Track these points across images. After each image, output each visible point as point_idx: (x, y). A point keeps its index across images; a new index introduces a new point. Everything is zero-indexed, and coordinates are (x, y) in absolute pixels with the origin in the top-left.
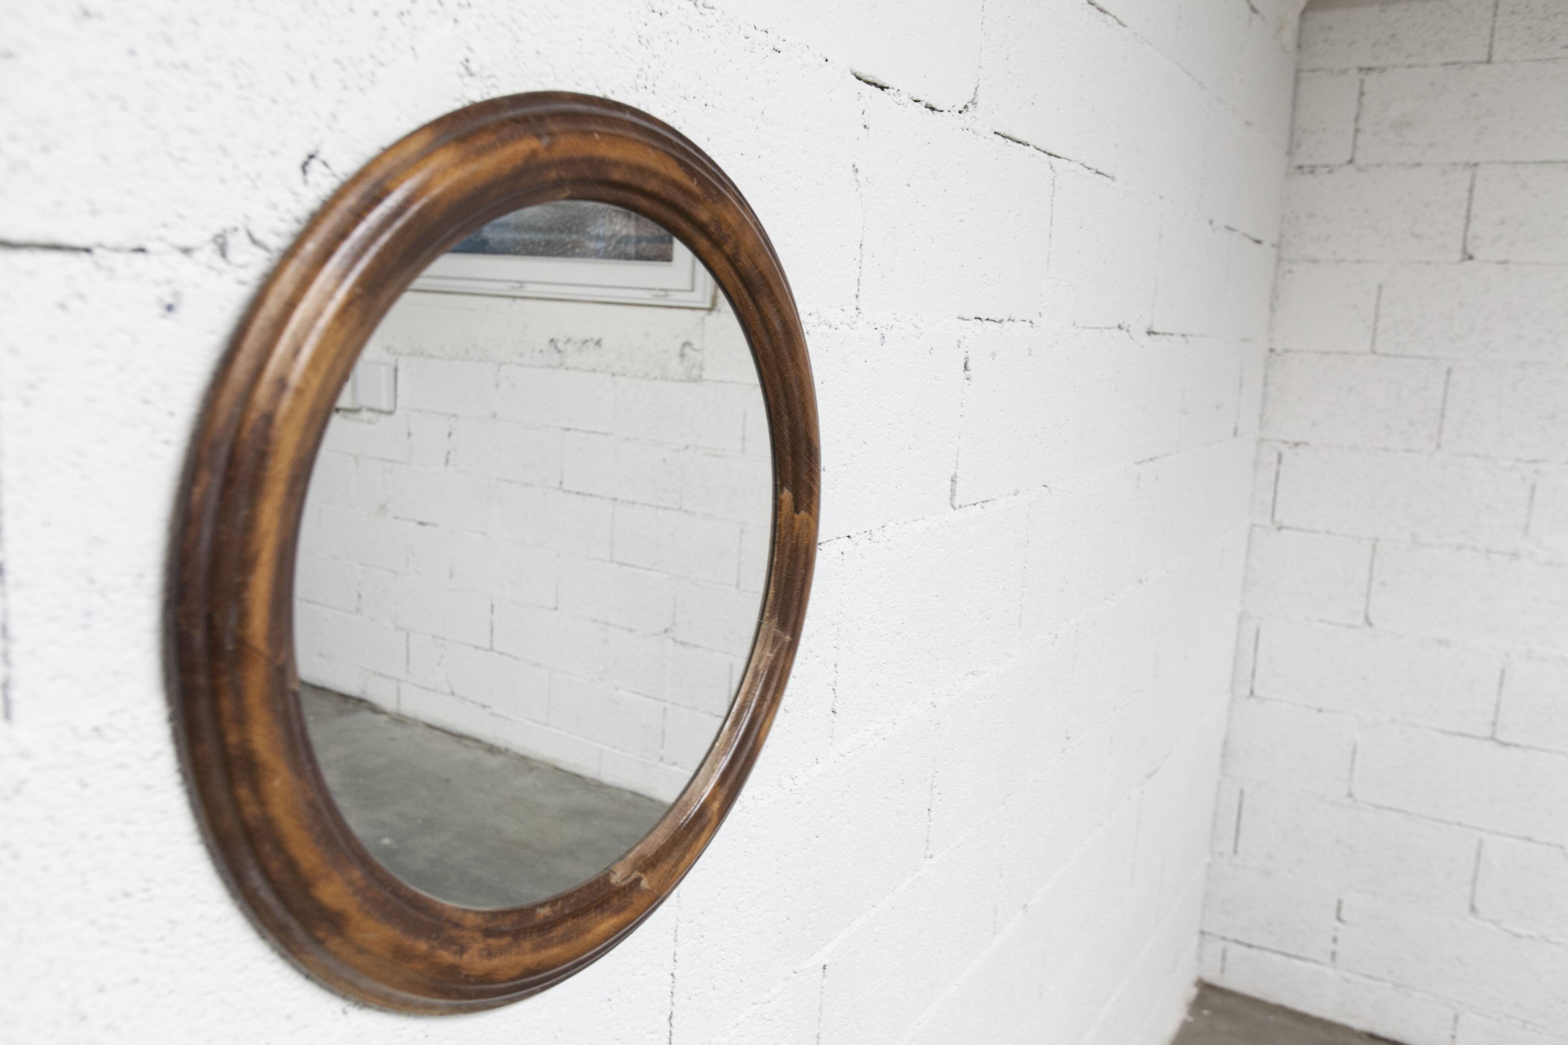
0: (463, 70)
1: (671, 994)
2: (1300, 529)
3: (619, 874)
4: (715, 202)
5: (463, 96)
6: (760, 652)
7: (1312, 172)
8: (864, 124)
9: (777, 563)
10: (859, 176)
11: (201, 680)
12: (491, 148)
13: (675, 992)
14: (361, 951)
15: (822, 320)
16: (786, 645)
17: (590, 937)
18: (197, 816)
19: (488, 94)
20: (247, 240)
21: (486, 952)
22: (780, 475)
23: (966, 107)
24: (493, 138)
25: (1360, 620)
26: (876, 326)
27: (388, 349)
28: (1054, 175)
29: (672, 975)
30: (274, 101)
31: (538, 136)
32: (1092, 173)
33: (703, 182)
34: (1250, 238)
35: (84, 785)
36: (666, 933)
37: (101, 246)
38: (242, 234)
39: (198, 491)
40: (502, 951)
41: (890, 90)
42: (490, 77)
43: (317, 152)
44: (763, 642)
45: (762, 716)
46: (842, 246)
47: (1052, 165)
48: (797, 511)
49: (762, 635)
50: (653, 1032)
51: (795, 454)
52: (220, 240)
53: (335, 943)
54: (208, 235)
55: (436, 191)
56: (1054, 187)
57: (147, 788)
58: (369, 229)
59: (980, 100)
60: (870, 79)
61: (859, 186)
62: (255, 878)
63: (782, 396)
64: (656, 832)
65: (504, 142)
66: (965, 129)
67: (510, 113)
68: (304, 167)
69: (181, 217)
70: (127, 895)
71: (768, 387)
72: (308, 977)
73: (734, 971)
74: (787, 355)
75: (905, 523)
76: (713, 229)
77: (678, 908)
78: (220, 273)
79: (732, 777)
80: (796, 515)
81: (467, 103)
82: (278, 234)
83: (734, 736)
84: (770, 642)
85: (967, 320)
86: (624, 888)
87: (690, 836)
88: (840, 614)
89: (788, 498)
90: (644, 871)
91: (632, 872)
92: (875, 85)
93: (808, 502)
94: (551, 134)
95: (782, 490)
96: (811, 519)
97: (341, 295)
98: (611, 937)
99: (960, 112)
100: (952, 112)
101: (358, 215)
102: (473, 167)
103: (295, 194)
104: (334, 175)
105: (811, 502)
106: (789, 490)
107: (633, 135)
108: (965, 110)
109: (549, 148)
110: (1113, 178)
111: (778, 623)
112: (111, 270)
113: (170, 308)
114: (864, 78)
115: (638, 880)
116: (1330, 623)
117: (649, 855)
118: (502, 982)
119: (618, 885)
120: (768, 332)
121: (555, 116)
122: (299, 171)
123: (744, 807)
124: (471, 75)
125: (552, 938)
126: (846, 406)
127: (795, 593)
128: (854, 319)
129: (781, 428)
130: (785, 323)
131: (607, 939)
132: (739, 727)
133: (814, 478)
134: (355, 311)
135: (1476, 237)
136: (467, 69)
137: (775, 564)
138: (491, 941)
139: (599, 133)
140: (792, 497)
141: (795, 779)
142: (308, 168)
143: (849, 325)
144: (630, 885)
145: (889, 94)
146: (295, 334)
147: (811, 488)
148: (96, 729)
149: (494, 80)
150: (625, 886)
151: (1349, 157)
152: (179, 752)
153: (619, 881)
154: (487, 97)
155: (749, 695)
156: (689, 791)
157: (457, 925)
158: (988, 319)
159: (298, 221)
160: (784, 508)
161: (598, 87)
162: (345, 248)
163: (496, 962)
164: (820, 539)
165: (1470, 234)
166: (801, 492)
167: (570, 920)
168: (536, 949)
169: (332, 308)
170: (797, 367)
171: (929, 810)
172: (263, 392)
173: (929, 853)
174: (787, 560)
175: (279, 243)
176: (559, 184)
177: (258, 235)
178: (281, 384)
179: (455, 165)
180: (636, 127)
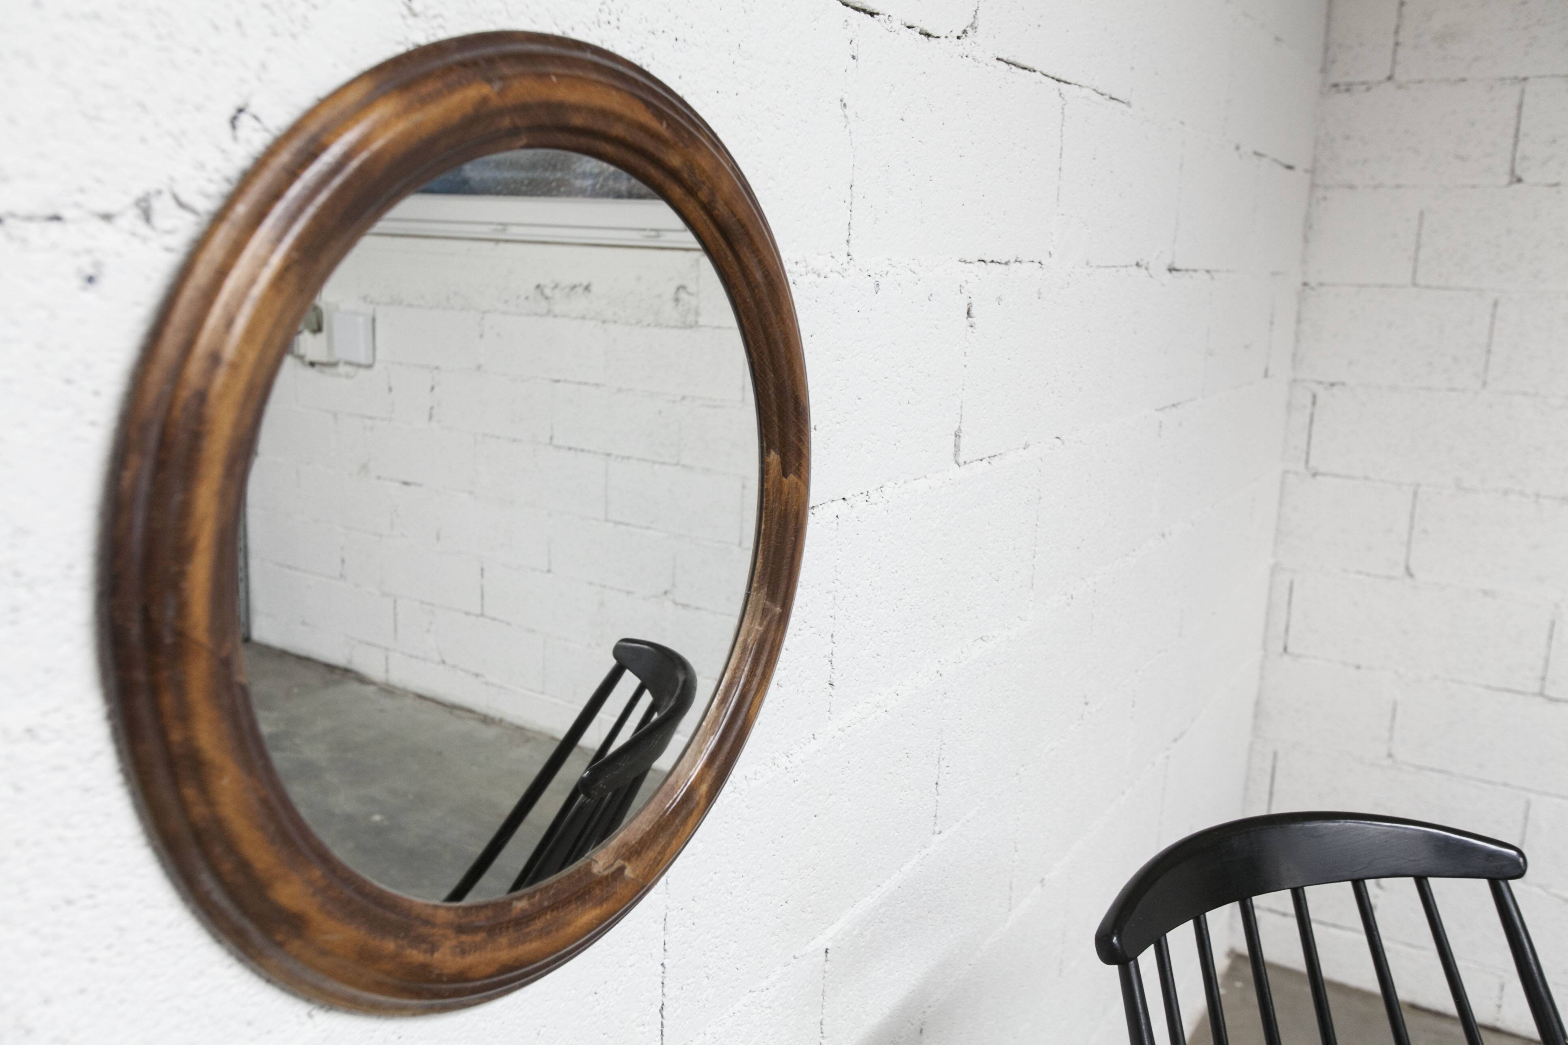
0: (405, 11)
1: (661, 985)
2: (1335, 476)
3: (601, 863)
4: (687, 147)
5: (407, 39)
6: (748, 625)
7: (1348, 90)
8: (852, 54)
9: (765, 530)
10: (847, 111)
11: (140, 675)
12: (438, 95)
13: (665, 982)
14: (324, 953)
15: (810, 268)
16: (776, 618)
17: (570, 930)
18: (142, 818)
19: (434, 35)
20: (172, 204)
21: (458, 950)
22: (766, 437)
23: (965, 32)
24: (439, 84)
25: (1400, 571)
26: (869, 273)
27: (365, 298)
28: (1064, 102)
29: (662, 964)
30: (197, 51)
31: (489, 81)
32: (1106, 99)
33: (673, 125)
34: (1281, 164)
35: (18, 789)
36: (655, 922)
37: (13, 215)
38: (167, 198)
39: (127, 476)
40: (476, 947)
41: (881, 16)
42: (435, 17)
43: (247, 105)
44: (752, 614)
45: (753, 693)
46: (830, 188)
47: (1061, 91)
48: (785, 474)
49: (750, 608)
50: (643, 1025)
51: (782, 414)
52: (143, 205)
53: (296, 945)
54: (129, 200)
55: (377, 145)
56: (1064, 116)
57: (87, 790)
58: (305, 188)
59: (980, 23)
60: (858, 5)
61: (848, 122)
62: (207, 881)
63: (766, 351)
64: (640, 818)
65: (451, 89)
66: (964, 57)
67: (458, 57)
68: (233, 121)
69: (98, 180)
70: (69, 902)
71: (751, 342)
72: (268, 981)
73: (729, 958)
74: (770, 309)
75: (905, 482)
76: (685, 175)
77: (667, 896)
78: (145, 240)
79: (721, 758)
80: (784, 479)
81: (411, 47)
82: (207, 196)
83: (723, 715)
84: (759, 614)
85: (970, 263)
86: (607, 878)
87: (677, 821)
88: (836, 582)
89: (775, 461)
90: (628, 859)
91: (616, 860)
92: (864, 11)
93: (797, 465)
94: (502, 78)
95: (769, 453)
96: (800, 483)
97: (276, 260)
98: (594, 929)
99: (958, 38)
100: (950, 38)
101: (292, 173)
102: (419, 116)
103: (223, 151)
104: (266, 130)
105: (800, 464)
106: (776, 452)
107: (594, 76)
108: (964, 36)
109: (501, 93)
110: (1129, 104)
111: (767, 594)
112: (24, 241)
113: (90, 280)
114: (851, 4)
115: (622, 869)
116: (1368, 575)
117: (633, 842)
118: (479, 979)
119: (600, 875)
120: (749, 284)
121: (506, 57)
122: (227, 126)
123: (735, 788)
124: (415, 15)
125: (530, 932)
126: (838, 360)
127: (785, 561)
128: (845, 266)
129: (767, 387)
130: (767, 275)
131: (589, 932)
132: (728, 705)
133: (803, 439)
134: (292, 278)
135: (1524, 158)
136: (410, 9)
137: (762, 531)
138: (464, 938)
139: (556, 75)
140: (779, 460)
141: (790, 756)
142: (238, 123)
143: (839, 273)
144: (613, 874)
145: (879, 21)
146: (227, 305)
147: (799, 449)
148: (29, 731)
149: (440, 21)
150: (608, 875)
151: (1388, 74)
152: (120, 752)
153: (601, 870)
154: (433, 39)
155: (737, 671)
156: (675, 773)
157: (427, 922)
158: (992, 261)
159: (228, 180)
160: (771, 471)
161: (556, 24)
162: (279, 209)
163: (470, 959)
164: (812, 503)
165: (1518, 155)
166: (789, 454)
167: (549, 913)
168: (512, 945)
169: (266, 275)
170: (782, 321)
171: (937, 784)
172: (195, 368)
173: (937, 829)
174: (775, 527)
175: (208, 205)
176: (514, 132)
177: (185, 198)
178: (215, 358)
179: (398, 116)
180: (598, 68)
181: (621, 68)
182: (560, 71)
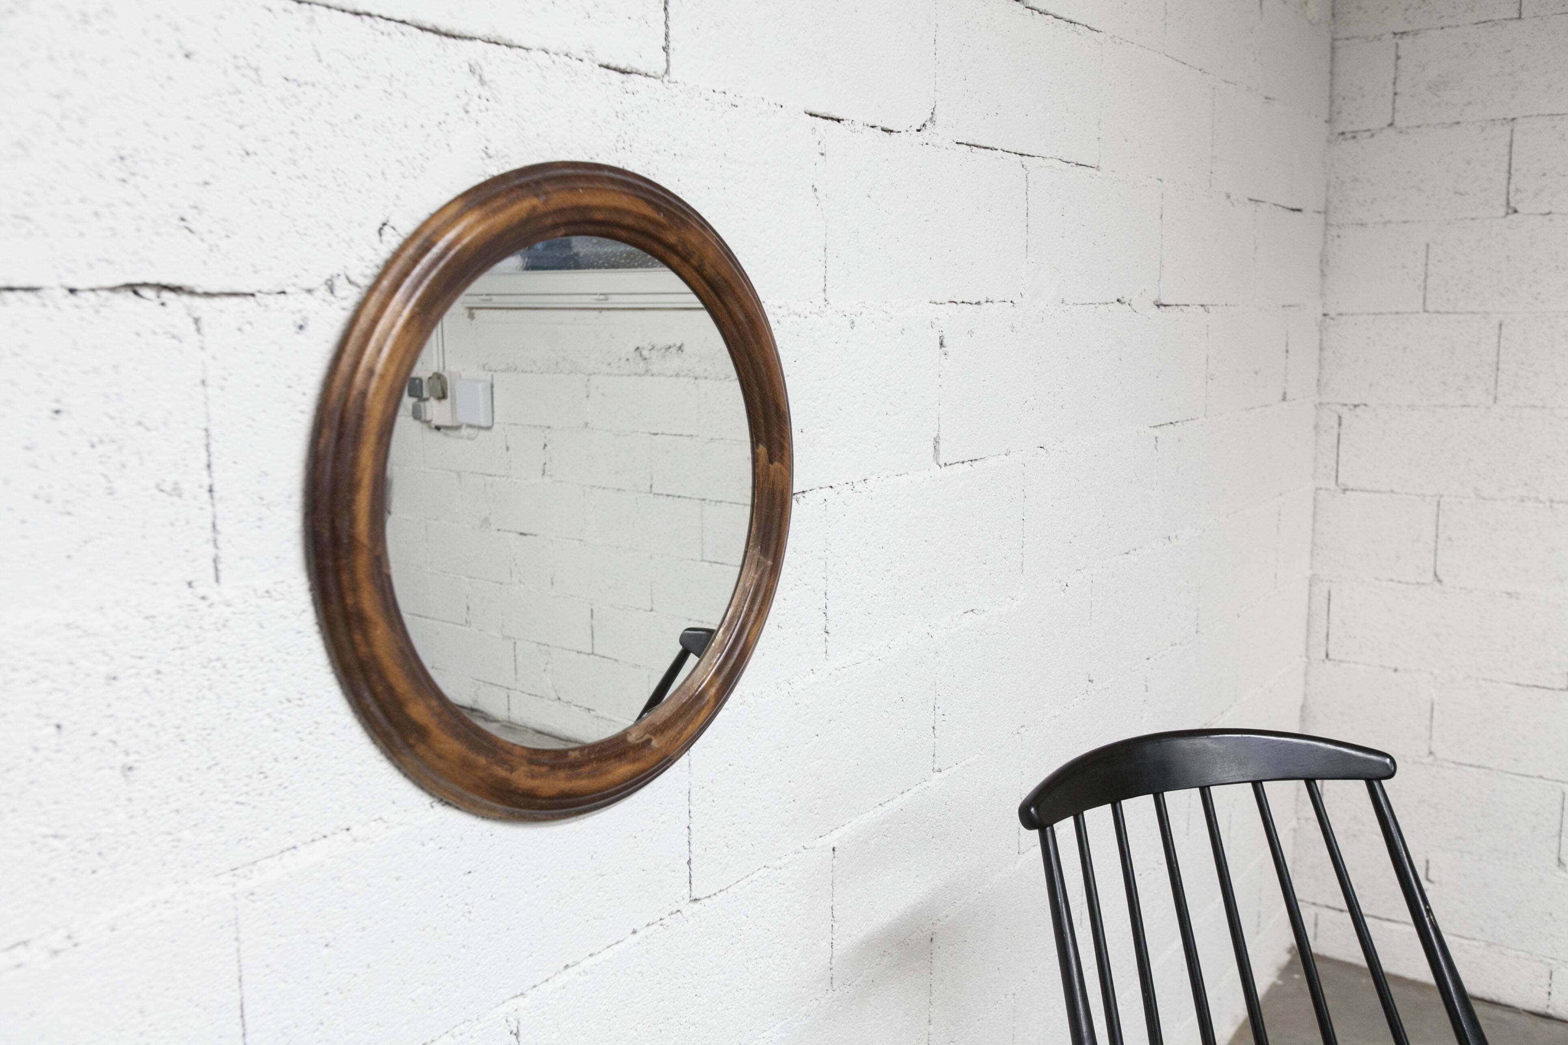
0: (484, 155)
5: (485, 172)
12: (504, 207)
19: (503, 168)
20: (346, 282)
23: (924, 125)
24: (505, 200)
31: (537, 196)
37: (260, 291)
38: (343, 278)
39: (322, 442)
41: (845, 122)
42: (503, 157)
43: (388, 221)
52: (329, 283)
54: (321, 280)
55: (466, 240)
58: (423, 268)
60: (826, 115)
65: (512, 203)
67: (517, 182)
68: (380, 232)
69: (306, 270)
78: (330, 304)
81: (488, 178)
82: (365, 276)
92: (831, 119)
94: (546, 193)
97: (406, 313)
99: (918, 130)
100: (910, 132)
101: (415, 261)
102: (491, 221)
103: (375, 249)
104: (399, 235)
107: (610, 187)
108: (923, 129)
109: (545, 203)
112: (268, 306)
113: (301, 327)
114: (820, 115)
121: (549, 179)
122: (377, 234)
124: (490, 157)
134: (415, 324)
136: (486, 153)
139: (582, 188)
142: (383, 232)
145: (844, 125)
146: (378, 340)
149: (507, 159)
154: (502, 171)
159: (378, 267)
162: (408, 282)
169: (400, 324)
172: (360, 377)
175: (365, 282)
176: (556, 226)
177: (352, 278)
178: (371, 372)
179: (479, 222)
180: (612, 181)
181: (629, 179)
182: (585, 185)
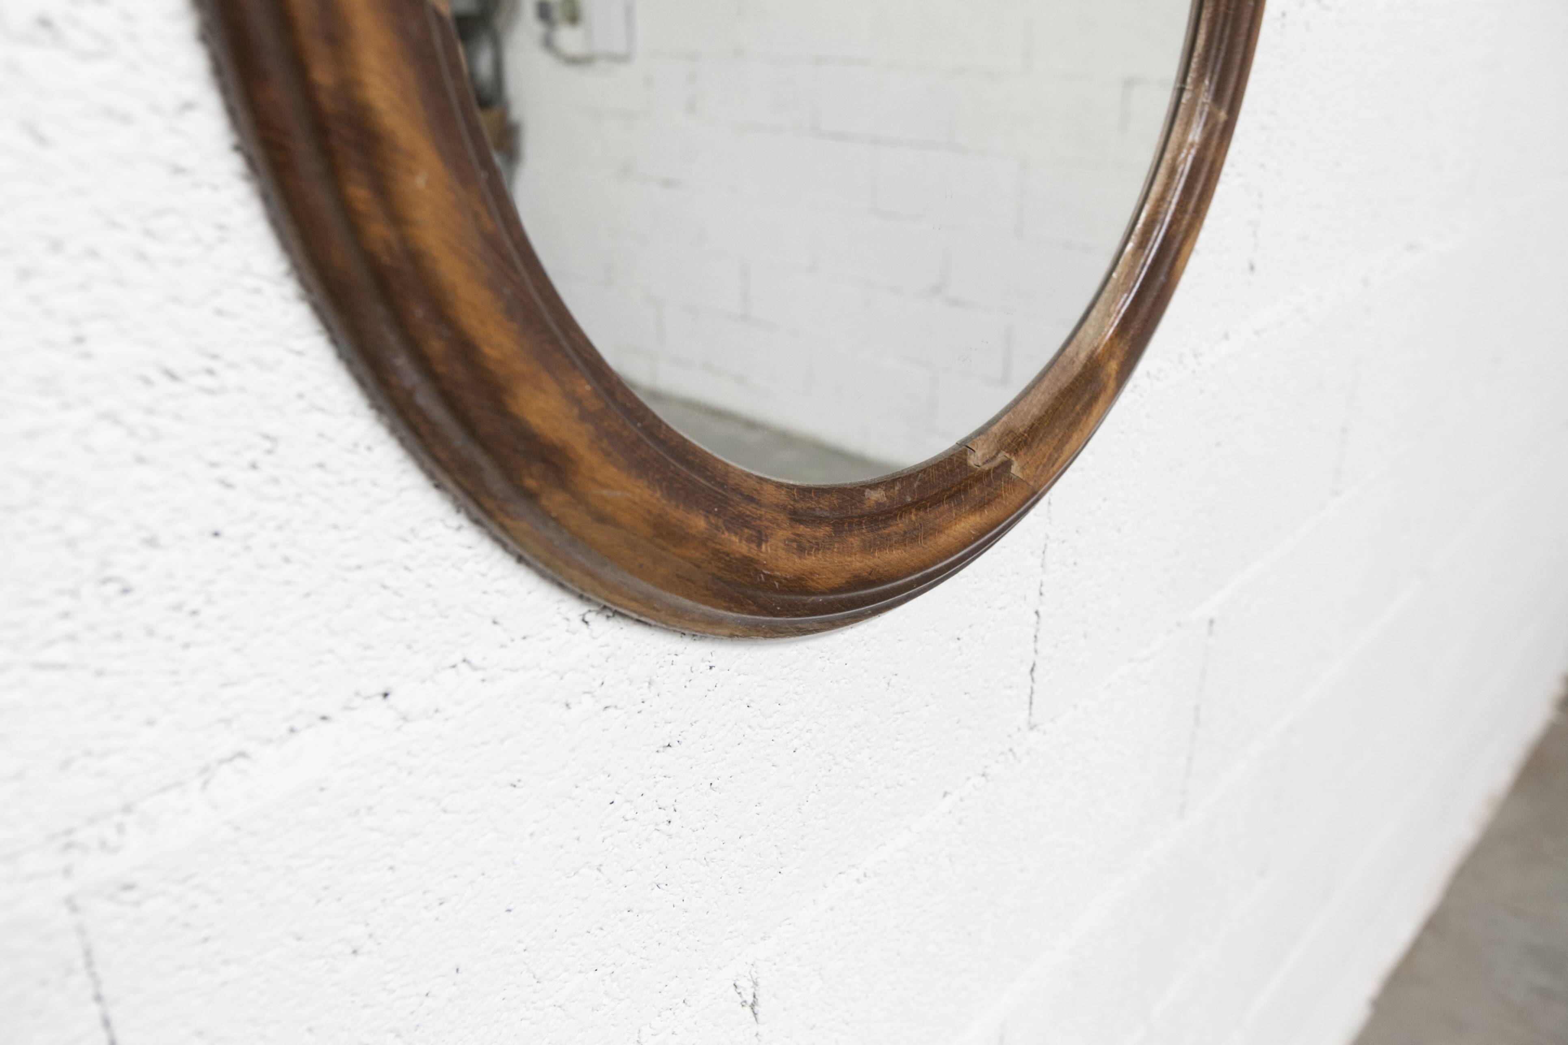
3: (979, 453)
6: (1179, 136)
16: (1220, 127)
17: (943, 540)
21: (795, 545)
40: (818, 546)
44: (1186, 119)
45: (1180, 237)
49: (1185, 108)
64: (1030, 398)
77: (1050, 523)
79: (1136, 325)
83: (1140, 265)
84: (1196, 118)
86: (988, 473)
87: (1078, 407)
90: (1015, 452)
91: (998, 452)
98: (972, 543)
111: (1209, 90)
115: (1007, 464)
117: (1021, 430)
118: (822, 593)
119: (980, 469)
125: (889, 535)
132: (1147, 251)
138: (801, 529)
144: (995, 469)
150: (990, 470)
153: (981, 464)
155: (1161, 203)
156: (1075, 342)
157: (750, 499)
163: (811, 562)
167: (916, 510)
168: (868, 548)
